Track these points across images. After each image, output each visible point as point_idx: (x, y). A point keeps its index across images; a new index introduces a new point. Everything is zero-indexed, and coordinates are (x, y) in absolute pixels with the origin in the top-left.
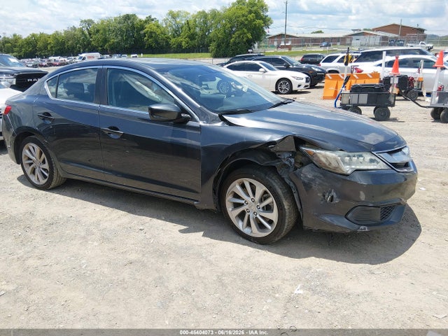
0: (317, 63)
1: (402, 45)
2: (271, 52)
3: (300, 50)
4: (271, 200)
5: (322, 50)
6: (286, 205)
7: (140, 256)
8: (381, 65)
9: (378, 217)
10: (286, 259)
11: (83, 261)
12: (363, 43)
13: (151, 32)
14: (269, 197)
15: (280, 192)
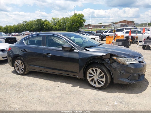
0: (102, 33)
1: (128, 27)
2: (86, 30)
3: (95, 29)
4: (103, 74)
5: (102, 29)
6: (108, 76)
7: (61, 95)
8: (124, 33)
9: (137, 78)
10: (109, 94)
11: (42, 97)
12: (115, 26)
13: (46, 25)
14: (102, 73)
15: (106, 71)
